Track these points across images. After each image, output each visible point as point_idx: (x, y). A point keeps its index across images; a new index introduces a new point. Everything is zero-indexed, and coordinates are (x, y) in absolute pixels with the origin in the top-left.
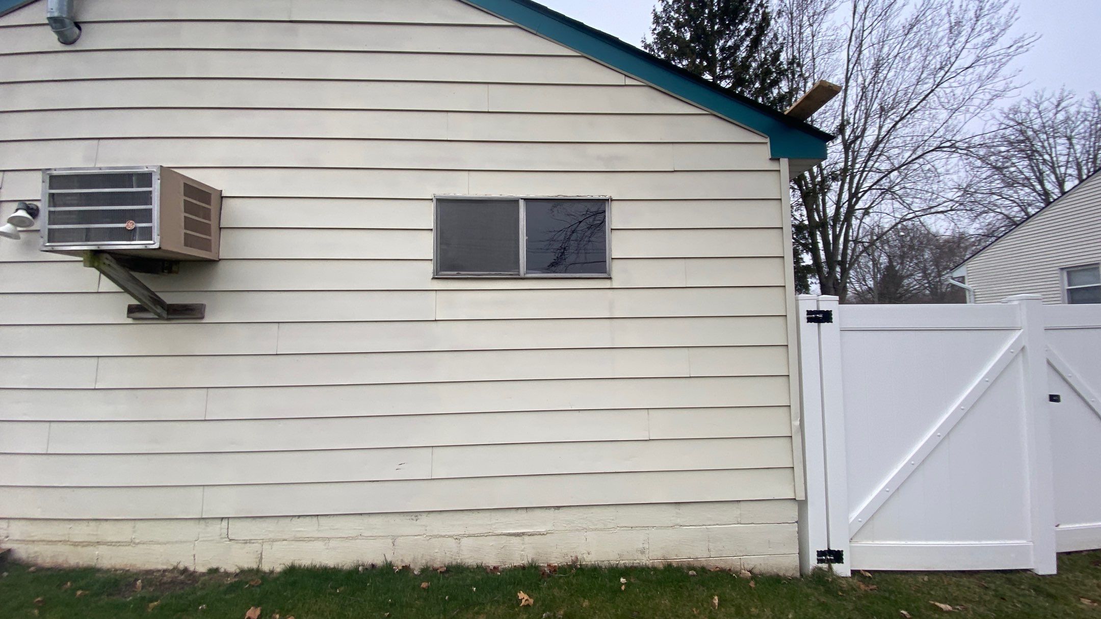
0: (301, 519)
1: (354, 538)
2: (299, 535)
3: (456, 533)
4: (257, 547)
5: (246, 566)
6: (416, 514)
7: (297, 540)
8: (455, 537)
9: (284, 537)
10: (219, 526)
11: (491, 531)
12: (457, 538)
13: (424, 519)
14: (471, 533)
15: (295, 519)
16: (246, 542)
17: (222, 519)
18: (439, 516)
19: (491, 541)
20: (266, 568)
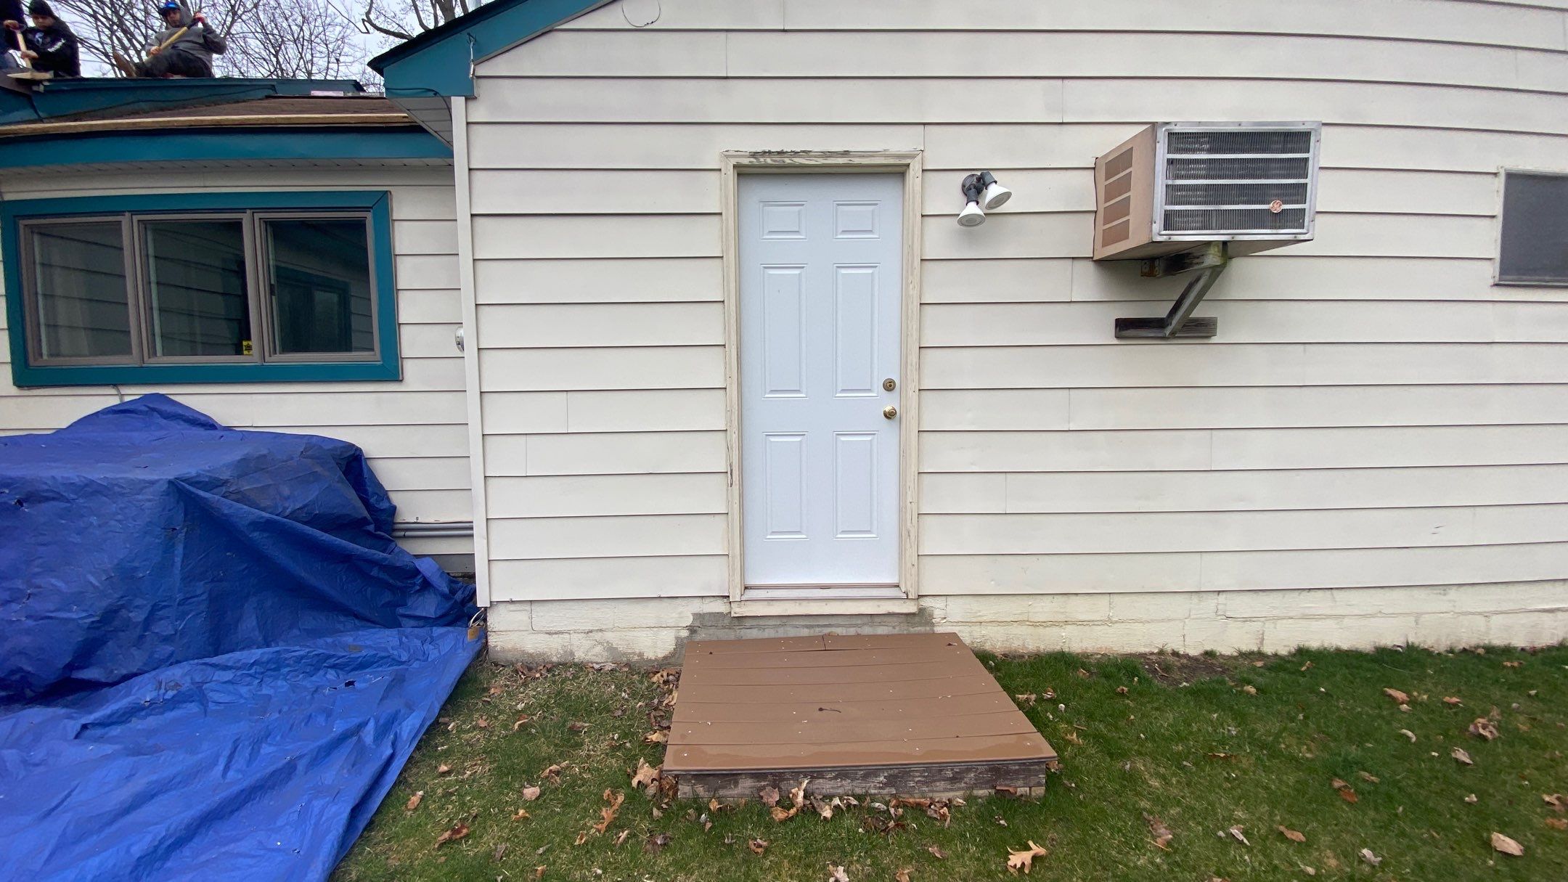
0: (1312, 593)
1: (1372, 616)
2: (1307, 612)
3: (1486, 610)
4: (1256, 626)
5: (1245, 648)
6: (1445, 588)
7: (1305, 617)
8: (1486, 614)
9: (1291, 614)
10: (1216, 601)
11: (1523, 607)
12: (1486, 615)
13: (1453, 593)
14: (1504, 609)
15: (1305, 593)
16: (1245, 620)
17: (1219, 592)
18: (1470, 589)
19: (1524, 619)
20: (1268, 649)
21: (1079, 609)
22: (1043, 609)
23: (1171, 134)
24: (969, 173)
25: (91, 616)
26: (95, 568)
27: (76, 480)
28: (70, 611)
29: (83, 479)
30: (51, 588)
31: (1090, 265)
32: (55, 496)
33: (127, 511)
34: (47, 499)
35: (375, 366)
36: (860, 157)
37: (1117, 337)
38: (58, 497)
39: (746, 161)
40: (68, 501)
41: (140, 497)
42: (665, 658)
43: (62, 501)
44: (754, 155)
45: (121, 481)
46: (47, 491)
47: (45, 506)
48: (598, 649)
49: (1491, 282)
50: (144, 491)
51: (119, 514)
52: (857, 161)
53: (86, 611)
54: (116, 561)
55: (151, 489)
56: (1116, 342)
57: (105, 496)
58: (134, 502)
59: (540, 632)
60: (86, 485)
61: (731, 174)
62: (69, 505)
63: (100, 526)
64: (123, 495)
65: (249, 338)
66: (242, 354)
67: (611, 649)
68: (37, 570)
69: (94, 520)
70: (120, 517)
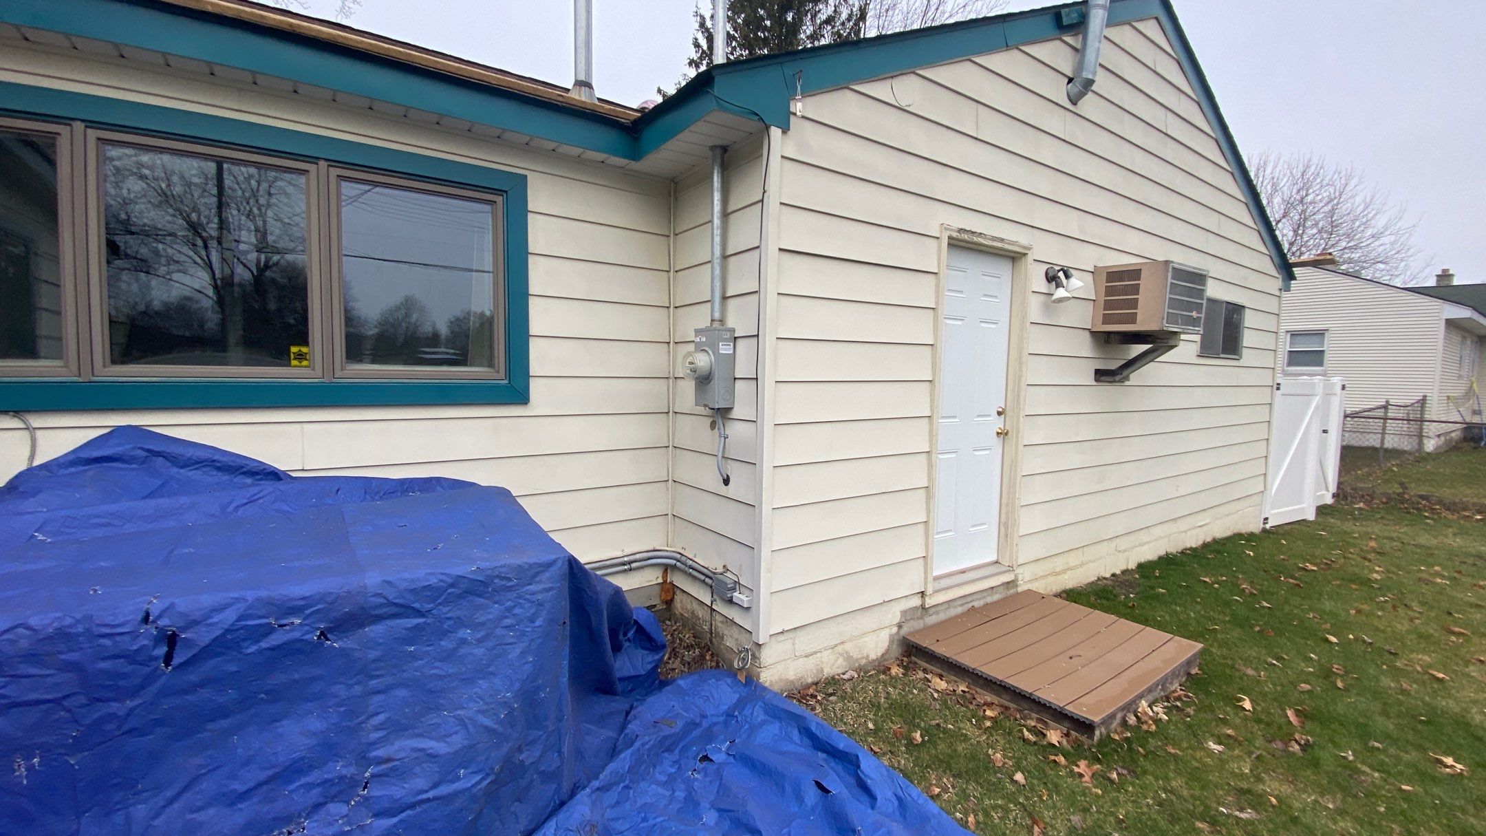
1: (1158, 539)
2: (1141, 541)
3: (1187, 529)
4: (1127, 554)
5: (1123, 568)
7: (1141, 545)
8: (1186, 532)
9: (1137, 544)
10: (1116, 542)
13: (1178, 523)
15: (1141, 531)
16: (1124, 551)
17: (1117, 537)
19: (1195, 532)
20: (1130, 567)
21: (1073, 560)
22: (1059, 564)
23: (1173, 268)
24: (1051, 266)
25: (488, 775)
26: (486, 704)
27: (433, 581)
28: (458, 778)
29: (443, 578)
30: (415, 755)
31: (1087, 333)
32: (395, 610)
33: (517, 611)
34: (379, 618)
35: (498, 387)
36: (1009, 244)
37: (1096, 380)
38: (405, 610)
39: (955, 234)
40: (419, 613)
41: (533, 588)
42: (883, 655)
43: (408, 617)
44: (961, 230)
45: (503, 570)
46: (381, 606)
47: (376, 631)
48: (841, 660)
49: (1196, 354)
50: (537, 579)
51: (506, 617)
52: (1007, 246)
53: (480, 771)
54: (517, 685)
55: (547, 574)
56: (1095, 383)
57: (479, 596)
58: (528, 597)
59: (801, 656)
60: (452, 585)
61: (945, 241)
62: (421, 620)
63: (480, 641)
64: (509, 589)
65: (304, 341)
66: (289, 365)
67: (849, 658)
68: (375, 735)
69: (466, 633)
70: (508, 622)
